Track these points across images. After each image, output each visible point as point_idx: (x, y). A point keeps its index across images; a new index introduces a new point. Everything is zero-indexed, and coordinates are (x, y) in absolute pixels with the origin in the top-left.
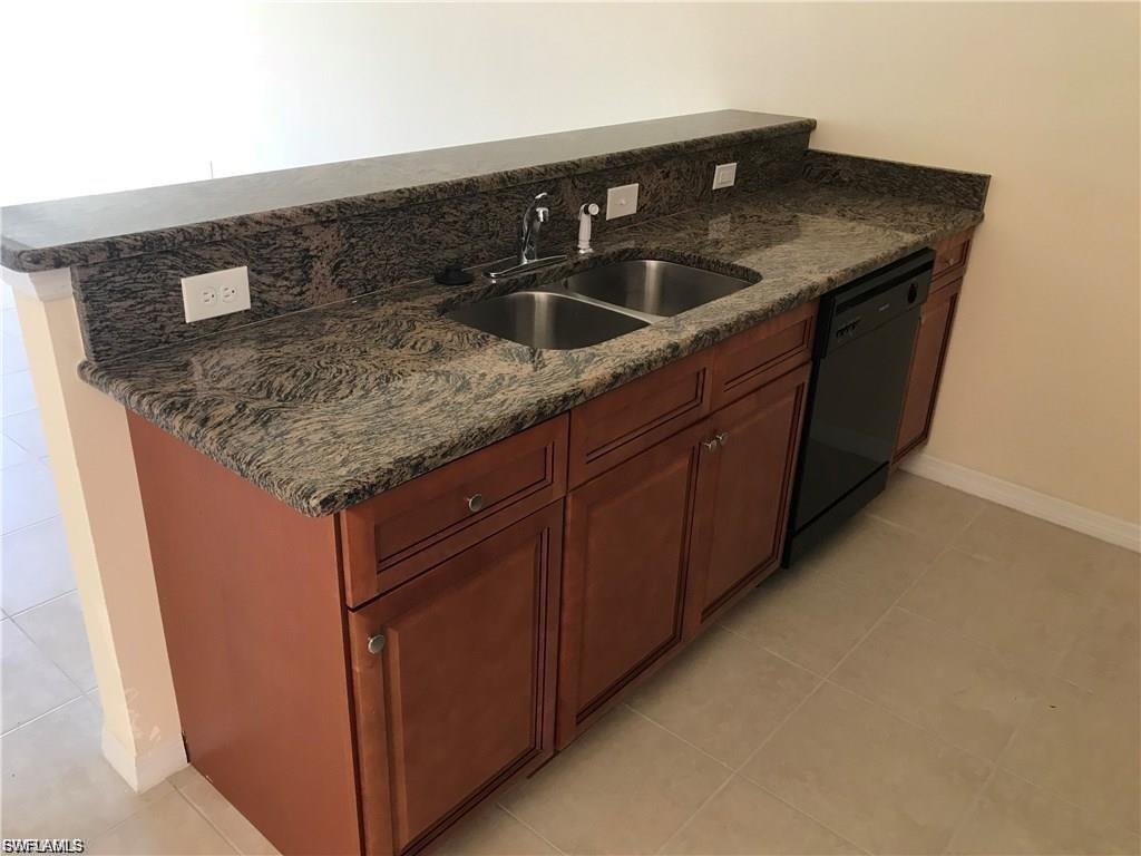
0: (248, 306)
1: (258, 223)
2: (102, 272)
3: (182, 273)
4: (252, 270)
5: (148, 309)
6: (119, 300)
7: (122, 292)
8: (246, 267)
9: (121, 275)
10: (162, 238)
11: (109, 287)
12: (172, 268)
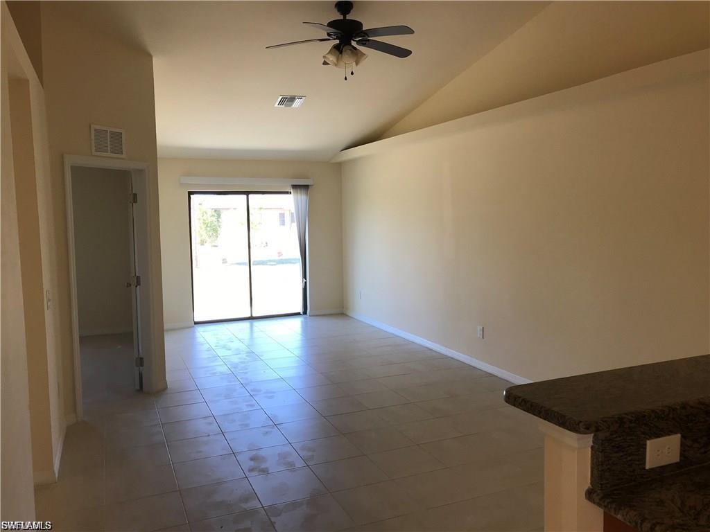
0: (678, 460)
1: (692, 407)
2: (612, 435)
3: (647, 437)
4: (683, 437)
5: (629, 458)
6: (616, 452)
7: (618, 447)
8: (679, 435)
9: (620, 437)
10: (644, 416)
11: (613, 444)
12: (644, 433)
